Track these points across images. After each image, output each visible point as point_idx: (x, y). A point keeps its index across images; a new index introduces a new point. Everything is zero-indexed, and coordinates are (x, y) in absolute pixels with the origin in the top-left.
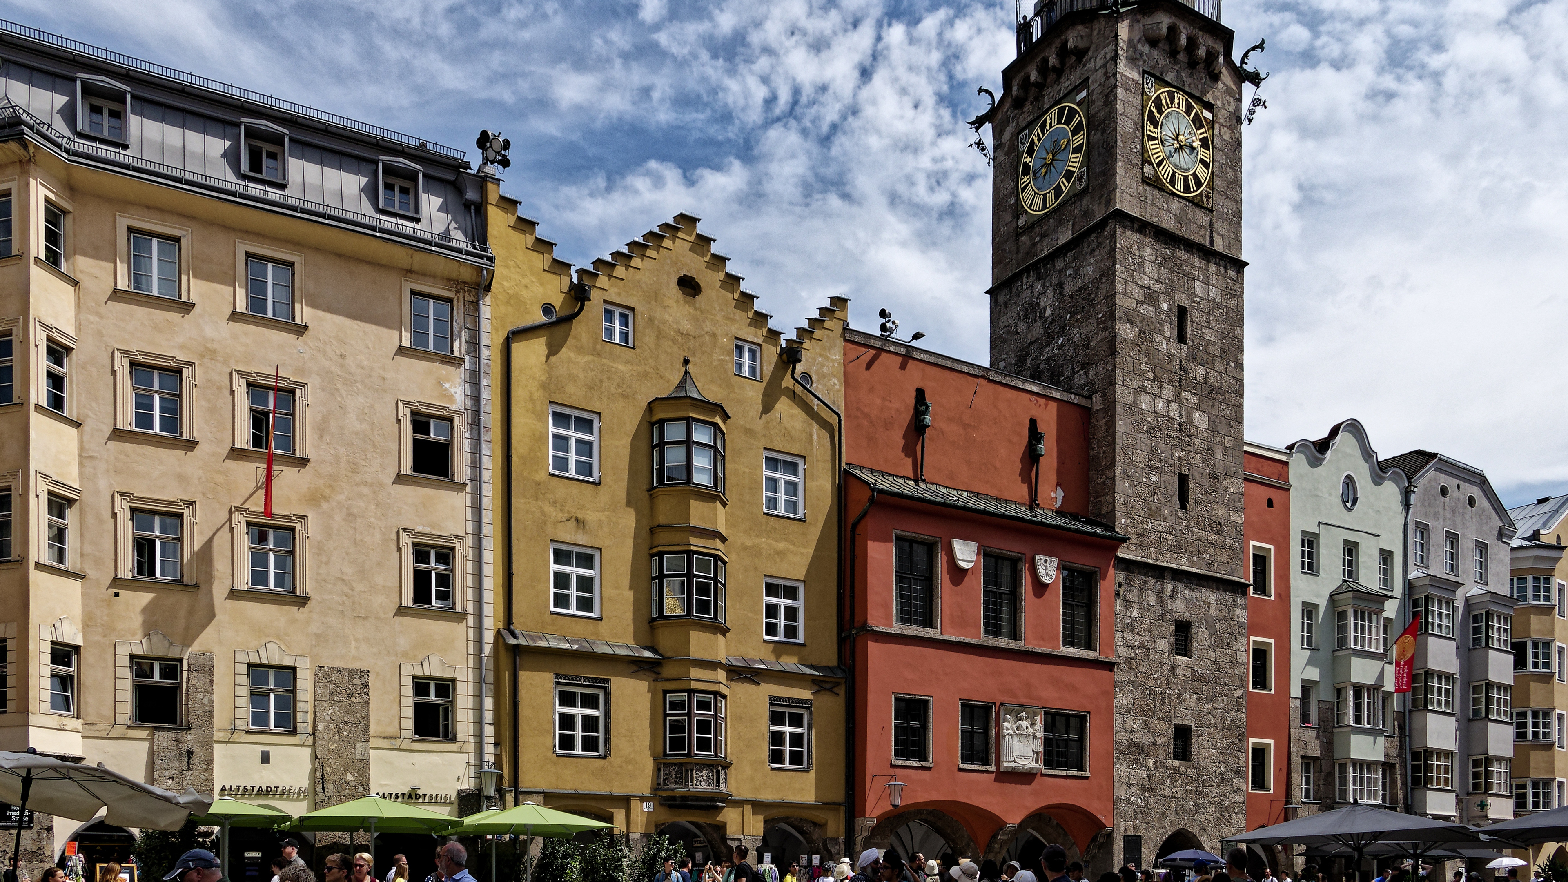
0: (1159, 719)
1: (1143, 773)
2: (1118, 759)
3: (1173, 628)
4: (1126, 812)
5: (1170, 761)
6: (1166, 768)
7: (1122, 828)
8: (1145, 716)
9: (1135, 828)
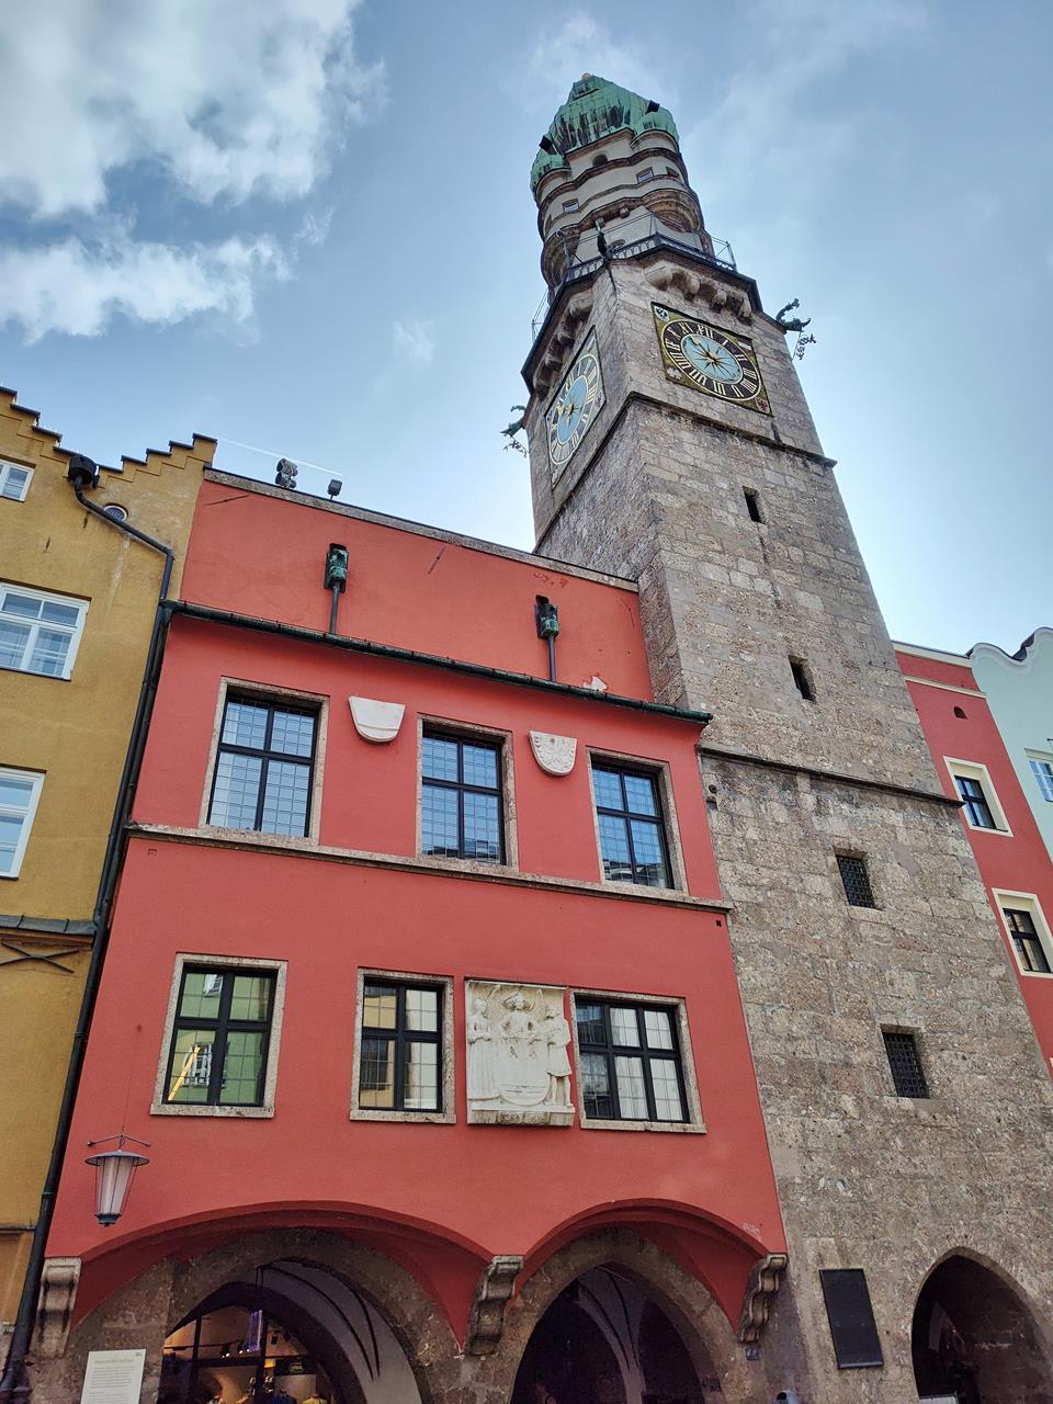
0: (844, 1015)
1: (833, 1123)
2: (769, 1095)
3: (832, 859)
4: (813, 1215)
5: (893, 1100)
6: (886, 1113)
7: (811, 1254)
8: (812, 1008)
9: (842, 1252)
